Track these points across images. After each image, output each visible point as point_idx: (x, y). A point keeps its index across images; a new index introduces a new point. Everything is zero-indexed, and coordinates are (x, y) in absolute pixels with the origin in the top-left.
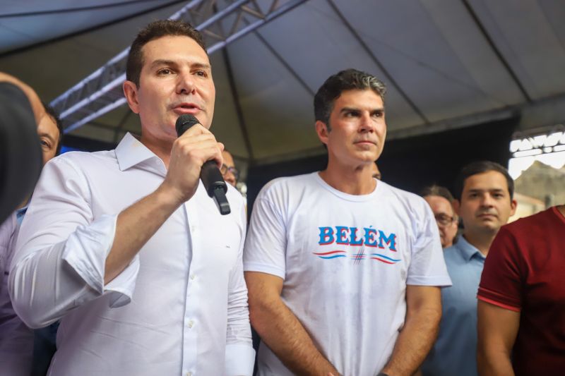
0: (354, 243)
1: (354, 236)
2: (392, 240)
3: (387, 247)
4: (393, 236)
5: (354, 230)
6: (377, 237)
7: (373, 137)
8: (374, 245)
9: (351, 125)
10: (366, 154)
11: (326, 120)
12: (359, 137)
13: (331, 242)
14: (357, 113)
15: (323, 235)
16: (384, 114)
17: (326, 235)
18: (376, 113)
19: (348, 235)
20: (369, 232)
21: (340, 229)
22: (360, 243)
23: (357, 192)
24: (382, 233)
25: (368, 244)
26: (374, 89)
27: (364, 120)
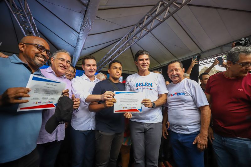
0: (143, 86)
1: (143, 84)
2: (151, 85)
3: (150, 86)
4: (152, 84)
5: (143, 83)
6: (148, 84)
7: (146, 64)
8: (147, 86)
9: (141, 62)
10: (145, 68)
11: (137, 61)
12: (143, 65)
13: (138, 86)
14: (143, 60)
15: (136, 85)
16: (149, 60)
17: (137, 85)
18: (147, 59)
19: (142, 84)
20: (146, 83)
21: (140, 83)
22: (144, 86)
23: (145, 75)
24: (149, 83)
25: (146, 86)
26: (146, 54)
27: (144, 61)
